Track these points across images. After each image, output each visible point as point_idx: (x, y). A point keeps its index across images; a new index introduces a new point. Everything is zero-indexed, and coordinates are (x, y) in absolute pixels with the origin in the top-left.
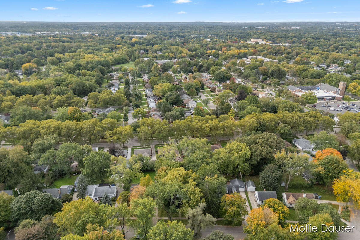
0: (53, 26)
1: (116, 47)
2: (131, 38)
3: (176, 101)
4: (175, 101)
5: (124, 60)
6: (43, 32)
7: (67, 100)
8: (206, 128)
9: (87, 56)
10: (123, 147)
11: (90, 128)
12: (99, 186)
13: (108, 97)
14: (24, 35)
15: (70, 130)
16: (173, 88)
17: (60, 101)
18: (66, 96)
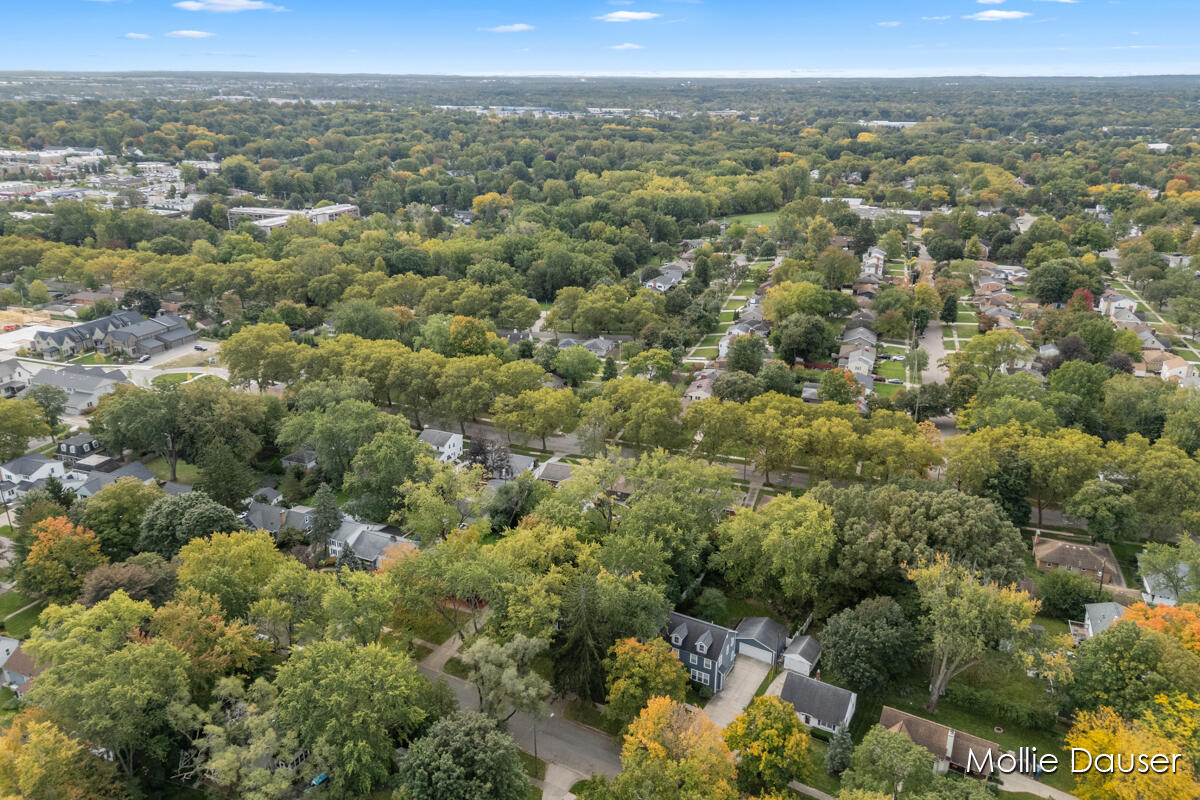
0: (648, 91)
1: (776, 158)
2: (853, 134)
3: (804, 346)
4: (798, 344)
5: (765, 200)
6: (607, 110)
7: (492, 300)
8: (789, 441)
9: (658, 180)
10: (542, 451)
11: (459, 377)
12: (381, 531)
13: (599, 305)
14: (552, 115)
15: (409, 374)
16: (817, 302)
17: (472, 299)
18: (496, 287)
